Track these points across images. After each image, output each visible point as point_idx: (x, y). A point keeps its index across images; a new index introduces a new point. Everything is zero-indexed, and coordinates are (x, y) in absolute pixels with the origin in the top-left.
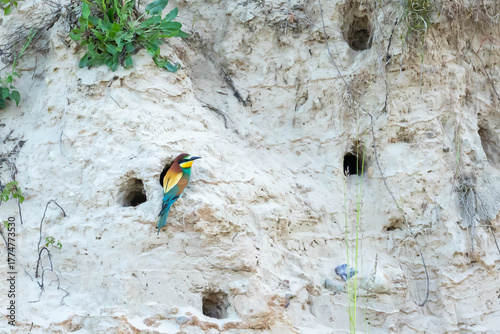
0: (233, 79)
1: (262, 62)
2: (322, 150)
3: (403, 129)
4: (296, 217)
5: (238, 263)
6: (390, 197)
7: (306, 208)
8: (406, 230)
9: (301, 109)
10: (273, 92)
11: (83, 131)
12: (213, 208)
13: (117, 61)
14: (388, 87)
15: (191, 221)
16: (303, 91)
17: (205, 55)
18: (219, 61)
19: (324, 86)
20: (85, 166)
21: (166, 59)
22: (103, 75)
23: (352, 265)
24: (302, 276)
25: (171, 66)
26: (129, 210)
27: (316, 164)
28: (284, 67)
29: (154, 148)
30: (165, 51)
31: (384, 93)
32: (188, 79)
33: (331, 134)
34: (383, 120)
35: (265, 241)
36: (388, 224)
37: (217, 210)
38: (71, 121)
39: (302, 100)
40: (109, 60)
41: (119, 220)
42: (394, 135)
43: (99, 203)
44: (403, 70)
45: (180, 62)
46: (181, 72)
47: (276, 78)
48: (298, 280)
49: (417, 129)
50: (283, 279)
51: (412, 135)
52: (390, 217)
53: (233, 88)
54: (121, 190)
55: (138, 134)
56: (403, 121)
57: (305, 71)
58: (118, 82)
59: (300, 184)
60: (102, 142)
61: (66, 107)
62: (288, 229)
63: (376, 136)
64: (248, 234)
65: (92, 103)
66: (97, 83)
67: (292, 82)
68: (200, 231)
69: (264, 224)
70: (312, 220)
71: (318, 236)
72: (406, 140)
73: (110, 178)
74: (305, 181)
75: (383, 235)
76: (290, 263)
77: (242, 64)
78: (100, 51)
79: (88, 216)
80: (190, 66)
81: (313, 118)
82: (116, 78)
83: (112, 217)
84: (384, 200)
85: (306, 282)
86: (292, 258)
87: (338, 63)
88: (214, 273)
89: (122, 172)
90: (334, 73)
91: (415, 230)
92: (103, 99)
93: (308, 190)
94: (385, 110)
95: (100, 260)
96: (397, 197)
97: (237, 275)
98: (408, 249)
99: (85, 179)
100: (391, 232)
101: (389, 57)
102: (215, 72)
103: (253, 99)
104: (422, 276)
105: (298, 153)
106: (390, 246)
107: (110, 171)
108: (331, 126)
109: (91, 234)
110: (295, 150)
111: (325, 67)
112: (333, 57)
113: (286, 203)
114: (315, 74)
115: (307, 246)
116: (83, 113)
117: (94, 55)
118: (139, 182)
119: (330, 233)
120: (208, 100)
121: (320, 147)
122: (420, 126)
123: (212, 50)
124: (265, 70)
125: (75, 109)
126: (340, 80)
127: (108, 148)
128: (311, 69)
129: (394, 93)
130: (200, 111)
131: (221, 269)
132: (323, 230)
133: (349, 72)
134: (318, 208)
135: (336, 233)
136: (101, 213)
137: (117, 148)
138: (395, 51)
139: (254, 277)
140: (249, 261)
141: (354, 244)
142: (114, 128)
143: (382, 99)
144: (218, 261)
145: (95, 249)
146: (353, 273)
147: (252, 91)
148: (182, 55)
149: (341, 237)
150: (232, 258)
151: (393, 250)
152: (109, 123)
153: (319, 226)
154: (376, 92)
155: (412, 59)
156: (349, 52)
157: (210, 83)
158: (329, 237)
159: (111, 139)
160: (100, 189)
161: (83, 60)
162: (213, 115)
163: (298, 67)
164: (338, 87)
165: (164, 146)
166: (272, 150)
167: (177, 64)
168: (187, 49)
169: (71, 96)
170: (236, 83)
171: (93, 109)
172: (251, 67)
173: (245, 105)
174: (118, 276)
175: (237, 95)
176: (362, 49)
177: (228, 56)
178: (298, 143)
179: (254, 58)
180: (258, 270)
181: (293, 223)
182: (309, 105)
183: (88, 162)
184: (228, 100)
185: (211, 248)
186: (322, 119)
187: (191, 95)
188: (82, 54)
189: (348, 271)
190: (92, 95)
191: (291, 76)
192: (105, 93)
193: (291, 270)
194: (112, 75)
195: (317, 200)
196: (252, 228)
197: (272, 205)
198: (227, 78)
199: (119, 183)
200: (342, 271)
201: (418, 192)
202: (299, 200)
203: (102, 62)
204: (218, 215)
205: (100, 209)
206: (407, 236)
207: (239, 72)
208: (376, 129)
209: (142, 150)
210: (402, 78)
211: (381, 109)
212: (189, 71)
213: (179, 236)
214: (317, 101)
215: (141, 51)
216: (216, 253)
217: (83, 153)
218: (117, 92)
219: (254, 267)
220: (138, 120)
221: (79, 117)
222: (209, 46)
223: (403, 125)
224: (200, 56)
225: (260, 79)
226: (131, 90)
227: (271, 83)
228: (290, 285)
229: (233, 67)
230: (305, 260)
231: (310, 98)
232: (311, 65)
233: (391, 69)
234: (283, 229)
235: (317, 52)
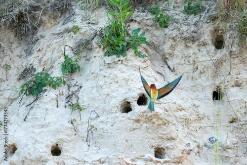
0: (167, 61)
1: (179, 54)
2: (204, 90)
3: (237, 81)
4: (193, 117)
5: (169, 136)
6: (231, 109)
7: (197, 113)
8: (238, 123)
9: (195, 73)
10: (184, 66)
11: (106, 82)
12: (159, 114)
13: (120, 53)
14: (231, 64)
15: (150, 119)
16: (196, 66)
17: (156, 51)
18: (162, 53)
19: (205, 64)
20: (107, 96)
21: (140, 52)
22: (114, 59)
23: (216, 137)
24: (195, 142)
25: (142, 56)
26: (125, 114)
27: (201, 96)
28: (188, 56)
29: (135, 89)
30: (140, 49)
31: (229, 67)
32: (149, 61)
33: (208, 83)
34: (229, 78)
35: (180, 127)
36: (231, 120)
37: (161, 114)
38: (101, 78)
39: (196, 69)
40: (117, 53)
41: (121, 118)
42: (233, 84)
43: (112, 111)
44: (237, 57)
45: (146, 54)
46: (146, 58)
47: (185, 61)
48: (194, 143)
49: (243, 81)
50: (187, 143)
51: (241, 84)
52: (231, 117)
53: (167, 65)
54: (121, 106)
55: (129, 83)
56: (237, 78)
57: (197, 58)
58: (120, 62)
59: (195, 104)
60: (114, 86)
61: (99, 72)
62: (190, 122)
63: (226, 84)
64: (173, 124)
65: (110, 71)
66: (112, 62)
67: (191, 62)
68: (154, 123)
69: (180, 120)
70: (200, 118)
71: (202, 125)
72: (238, 86)
73: (116, 101)
74: (197, 103)
75: (229, 125)
76: (190, 136)
77: (171, 55)
78: (113, 50)
79: (108, 117)
80: (150, 55)
81: (200, 77)
82: (119, 60)
83: (118, 117)
84: (229, 110)
85: (197, 144)
86: (191, 134)
87: (210, 54)
88: (160, 140)
89: (122, 99)
90: (209, 58)
91: (242, 123)
92: (114, 69)
93: (198, 106)
94: (229, 74)
95: (113, 135)
96: (234, 109)
97: (169, 141)
98: (239, 130)
99: (107, 102)
100: (232, 123)
101: (231, 52)
102: (160, 58)
103: (175, 69)
104: (244, 141)
105: (194, 91)
106: (232, 129)
107: (117, 98)
108: (207, 80)
109: (109, 124)
110: (193, 90)
111: (205, 56)
112: (208, 52)
113: (189, 111)
114: (201, 59)
115: (197, 129)
116: (106, 75)
117: (111, 51)
118: (129, 103)
119: (207, 124)
120: (157, 69)
121: (203, 89)
122: (244, 80)
123: (159, 49)
124: (180, 57)
125: (103, 73)
126: (211, 61)
127: (116, 89)
128: (199, 57)
129: (233, 66)
130: (154, 74)
131: (163, 138)
132: (204, 123)
133: (215, 58)
134: (202, 114)
135: (209, 124)
136: (113, 115)
137: (120, 89)
138: (234, 49)
139: (176, 142)
140: (174, 135)
141: (217, 128)
142: (119, 81)
143: (228, 69)
144: (161, 135)
145: (111, 130)
146: (216, 140)
147: (175, 66)
148: (147, 51)
149: (211, 126)
150: (167, 134)
151: (233, 131)
152: (117, 79)
153: (202, 121)
154: (226, 66)
155: (241, 53)
156: (215, 50)
157: (158, 63)
158: (206, 125)
159: (117, 85)
160: (113, 106)
161: (106, 53)
162: (159, 75)
163: (194, 56)
164: (210, 64)
165: (139, 88)
166: (183, 90)
167: (144, 55)
168: (148, 48)
169: (101, 68)
170: (169, 62)
171: (110, 73)
172: (175, 56)
173: (172, 71)
174: (120, 142)
175: (169, 67)
176: (220, 49)
177: (165, 51)
178: (194, 87)
179: (176, 52)
180: (177, 139)
181: (192, 120)
182: (198, 71)
183: (108, 95)
184: (165, 69)
185: (158, 130)
186: (203, 77)
187: (150, 67)
188: (106, 51)
189: (214, 139)
190: (110, 67)
191: (191, 60)
192: (115, 66)
193: (191, 139)
194: (118, 59)
195: (201, 110)
196: (175, 122)
197: (183, 112)
198: (165, 60)
199: (121, 103)
200: (212, 140)
201: (243, 107)
202: (194, 110)
203: (114, 54)
204: (161, 116)
205: (113, 114)
206: (238, 125)
207: (170, 58)
208: (226, 81)
209: (130, 90)
210: (236, 61)
211: (228, 73)
212: (149, 58)
213: (145, 125)
214: (202, 70)
215: (130, 49)
216: (160, 132)
217: (106, 91)
218: (120, 66)
219: (176, 138)
220: (128, 78)
221: (104, 76)
222: (157, 47)
223: (237, 80)
224: (154, 51)
225: (178, 61)
226: (126, 65)
227: (183, 62)
228: (191, 145)
229: (167, 56)
230: (196, 135)
231: (199, 68)
232: (199, 55)
233: (232, 57)
234: (188, 122)
235: (202, 50)
